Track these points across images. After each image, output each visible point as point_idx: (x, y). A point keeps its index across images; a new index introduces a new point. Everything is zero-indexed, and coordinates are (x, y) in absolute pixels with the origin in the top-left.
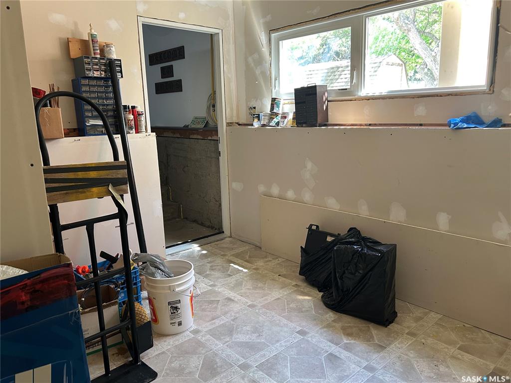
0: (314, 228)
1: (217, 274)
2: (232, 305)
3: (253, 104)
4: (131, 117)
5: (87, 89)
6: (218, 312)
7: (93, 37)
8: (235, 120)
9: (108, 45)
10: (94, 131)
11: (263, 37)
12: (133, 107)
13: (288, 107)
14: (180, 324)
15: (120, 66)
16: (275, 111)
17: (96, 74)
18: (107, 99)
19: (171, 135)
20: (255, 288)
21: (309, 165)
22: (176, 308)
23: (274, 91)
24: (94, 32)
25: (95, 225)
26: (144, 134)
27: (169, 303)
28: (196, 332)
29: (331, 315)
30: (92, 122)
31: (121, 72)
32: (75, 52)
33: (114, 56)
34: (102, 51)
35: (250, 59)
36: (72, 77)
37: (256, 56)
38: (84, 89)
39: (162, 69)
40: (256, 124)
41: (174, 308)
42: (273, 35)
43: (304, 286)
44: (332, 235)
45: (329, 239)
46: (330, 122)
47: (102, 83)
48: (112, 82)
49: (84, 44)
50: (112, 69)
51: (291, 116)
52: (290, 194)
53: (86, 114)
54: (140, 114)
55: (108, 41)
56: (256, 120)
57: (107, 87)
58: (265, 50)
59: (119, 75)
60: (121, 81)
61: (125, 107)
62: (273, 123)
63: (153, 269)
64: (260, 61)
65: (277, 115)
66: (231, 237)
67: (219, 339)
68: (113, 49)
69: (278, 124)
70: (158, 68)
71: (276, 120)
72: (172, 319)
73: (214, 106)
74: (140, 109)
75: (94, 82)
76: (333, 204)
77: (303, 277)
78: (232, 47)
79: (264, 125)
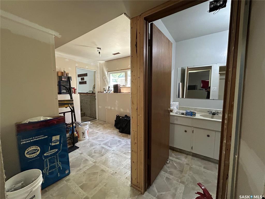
0: (118, 115)
1: (94, 128)
2: (98, 134)
3: (104, 87)
4: (73, 90)
5: (62, 83)
6: (94, 135)
7: (65, 72)
8: (100, 91)
9: (68, 73)
10: (64, 93)
11: (106, 73)
12: (74, 88)
13: (112, 89)
14: (85, 137)
15: (71, 78)
16: (109, 89)
17: (65, 80)
18: (67, 85)
19: (83, 95)
20: (104, 130)
21: (117, 101)
22: (84, 134)
23: (109, 85)
24: (65, 70)
25: (65, 113)
26: (76, 94)
27: (82, 133)
28: (89, 139)
29: (120, 134)
30: (63, 91)
31: (71, 79)
32: (60, 75)
33: (70, 76)
34: (67, 74)
35: (103, 77)
36: (58, 80)
37: (105, 77)
38: (61, 83)
39: (81, 78)
40: (105, 92)
41: (83, 134)
42: (109, 73)
43: (115, 129)
44: (121, 117)
45: (121, 118)
46: (121, 92)
47: (66, 82)
48: (69, 82)
49: (62, 73)
50: (69, 79)
51: (113, 90)
52: (113, 108)
53: (62, 89)
54: (75, 89)
55: (68, 72)
56: (105, 91)
57: (68, 83)
58: (107, 76)
59: (71, 80)
60: (71, 82)
61: (72, 88)
62: (109, 92)
63: (78, 125)
64: (106, 78)
65: (109, 90)
66: (98, 120)
67: (94, 140)
68: (69, 74)
69: (110, 92)
70: (80, 78)
71: (109, 91)
72: (83, 136)
73: (94, 88)
74: (75, 88)
75: (64, 82)
76: (122, 110)
77: (115, 127)
78: (99, 74)
79: (107, 92)
